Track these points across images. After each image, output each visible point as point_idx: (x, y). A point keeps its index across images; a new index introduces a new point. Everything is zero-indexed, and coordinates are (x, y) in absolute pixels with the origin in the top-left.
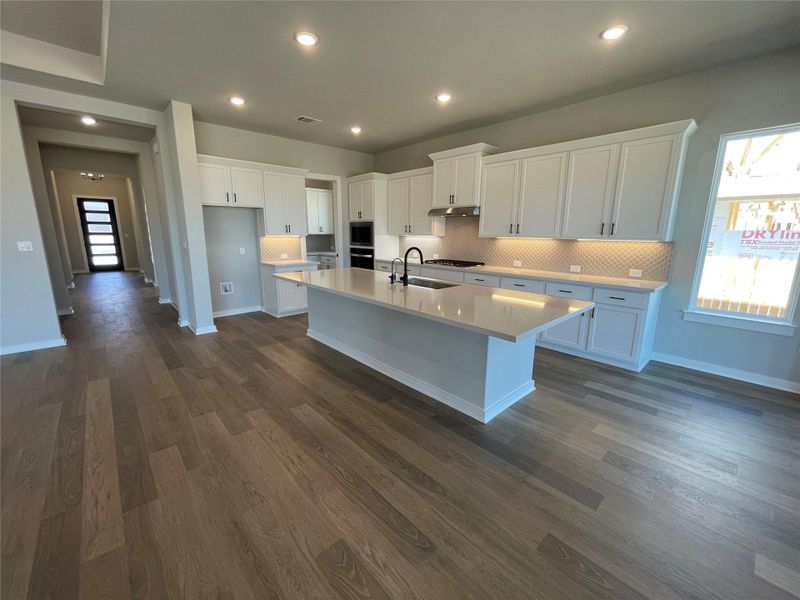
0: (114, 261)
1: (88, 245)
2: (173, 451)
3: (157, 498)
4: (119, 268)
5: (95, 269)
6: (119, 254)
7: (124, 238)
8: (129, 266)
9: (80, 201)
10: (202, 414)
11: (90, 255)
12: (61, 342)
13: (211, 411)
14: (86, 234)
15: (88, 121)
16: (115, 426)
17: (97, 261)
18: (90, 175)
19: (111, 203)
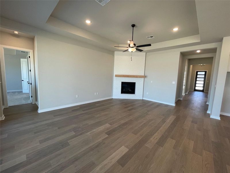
0: (202, 89)
1: (196, 83)
2: (174, 141)
3: (162, 147)
4: (202, 91)
5: (195, 90)
6: (204, 87)
7: (207, 82)
8: (205, 91)
9: (197, 72)
10: (190, 139)
11: (195, 86)
12: (174, 105)
13: (193, 141)
14: (196, 80)
15: (198, 51)
16: (169, 127)
17: (197, 88)
18: (201, 65)
19: (206, 72)
